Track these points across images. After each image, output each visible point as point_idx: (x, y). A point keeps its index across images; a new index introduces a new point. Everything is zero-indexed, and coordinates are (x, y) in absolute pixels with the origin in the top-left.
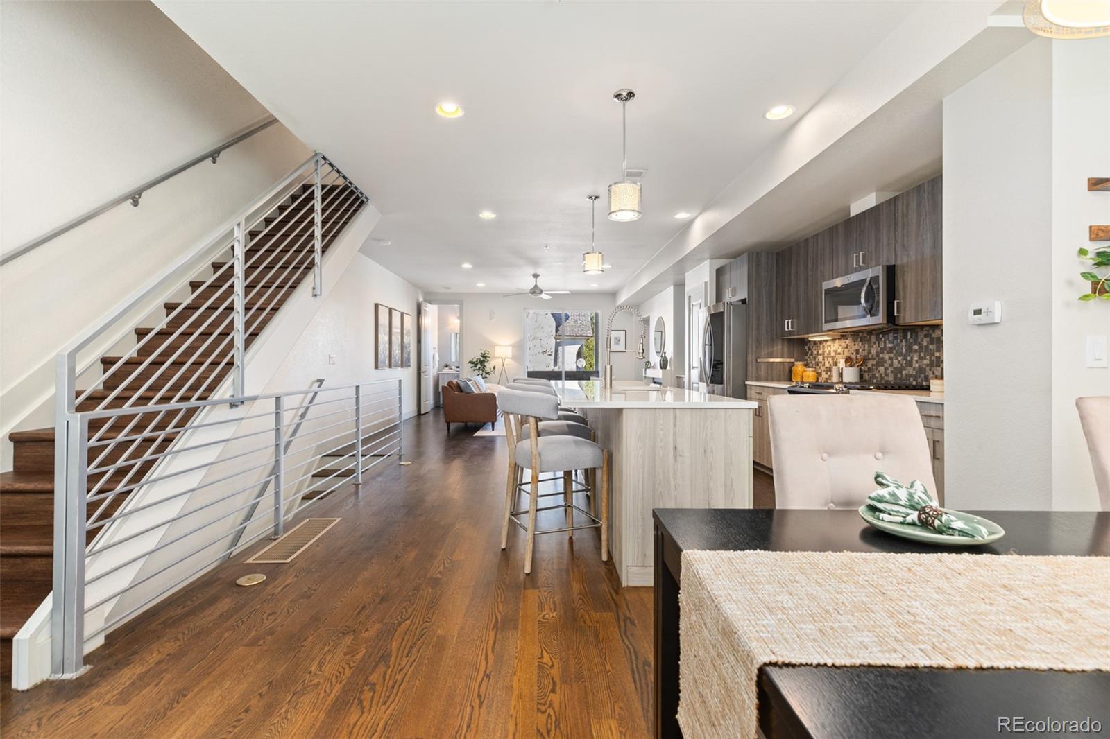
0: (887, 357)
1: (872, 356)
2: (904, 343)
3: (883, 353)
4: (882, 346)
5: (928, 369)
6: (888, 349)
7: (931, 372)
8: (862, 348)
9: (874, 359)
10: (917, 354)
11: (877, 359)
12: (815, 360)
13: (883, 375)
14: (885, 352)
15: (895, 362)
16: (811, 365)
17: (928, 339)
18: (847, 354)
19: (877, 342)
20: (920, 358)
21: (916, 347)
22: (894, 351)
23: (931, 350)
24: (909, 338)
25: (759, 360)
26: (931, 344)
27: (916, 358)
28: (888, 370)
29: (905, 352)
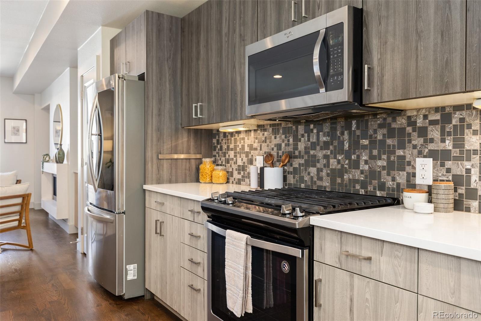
0: (320, 154)
1: (300, 152)
2: (346, 136)
3: (315, 149)
4: (314, 139)
5: (384, 173)
6: (321, 144)
7: (390, 178)
8: (286, 142)
9: (303, 157)
10: (367, 151)
11: (306, 157)
12: (225, 156)
13: (315, 179)
14: (318, 148)
15: (333, 163)
16: (220, 162)
17: (385, 131)
18: (265, 149)
19: (306, 135)
20: (372, 157)
21: (366, 142)
22: (331, 147)
23: (389, 146)
24: (353, 129)
25: (160, 156)
26: (389, 138)
27: (365, 157)
28: (322, 173)
29: (347, 149)
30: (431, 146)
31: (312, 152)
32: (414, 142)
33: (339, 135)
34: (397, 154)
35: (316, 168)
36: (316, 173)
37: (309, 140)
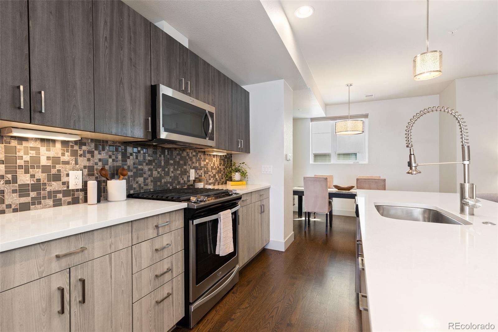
0: (146, 168)
2: (162, 158)
3: (142, 165)
4: (141, 158)
5: (180, 177)
6: (147, 161)
9: (132, 171)
10: (173, 166)
11: (135, 170)
13: (142, 185)
14: (144, 164)
15: (155, 173)
18: (84, 163)
19: (134, 154)
20: (175, 169)
21: (172, 162)
22: (154, 164)
23: (181, 164)
24: (166, 154)
26: (181, 160)
27: (172, 170)
28: (147, 180)
29: (163, 165)
30: (194, 165)
31: (140, 167)
32: (189, 163)
33: (158, 157)
34: (184, 168)
35: (143, 178)
36: (143, 181)
37: (137, 158)
